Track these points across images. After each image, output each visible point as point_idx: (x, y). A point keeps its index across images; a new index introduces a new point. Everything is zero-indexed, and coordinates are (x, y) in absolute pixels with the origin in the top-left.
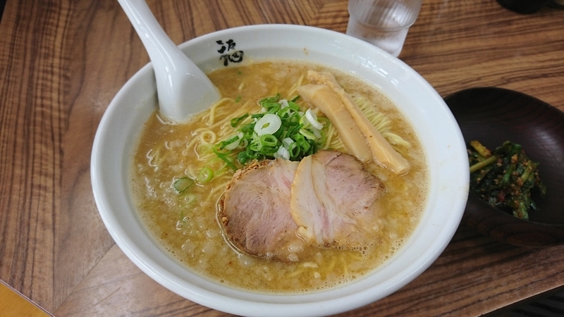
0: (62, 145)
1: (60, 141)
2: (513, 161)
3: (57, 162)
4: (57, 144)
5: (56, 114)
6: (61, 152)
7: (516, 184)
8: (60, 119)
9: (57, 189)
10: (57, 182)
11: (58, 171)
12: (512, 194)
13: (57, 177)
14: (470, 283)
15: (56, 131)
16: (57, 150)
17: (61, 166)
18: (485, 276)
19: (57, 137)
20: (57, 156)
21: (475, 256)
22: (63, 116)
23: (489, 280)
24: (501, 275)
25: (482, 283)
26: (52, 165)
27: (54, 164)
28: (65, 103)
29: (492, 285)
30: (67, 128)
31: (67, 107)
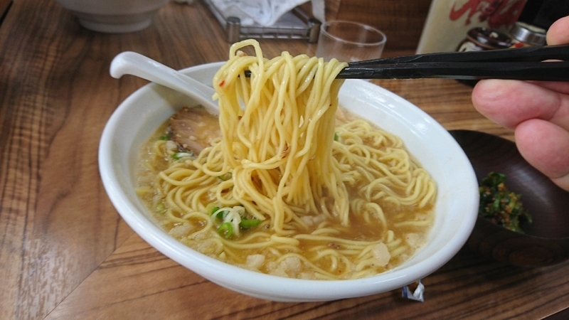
0: (41, 171)
1: (38, 167)
2: (500, 189)
3: (34, 187)
4: (34, 170)
5: (35, 143)
6: (39, 178)
7: (506, 212)
8: (39, 148)
9: (31, 213)
10: (31, 206)
11: (33, 195)
12: (503, 221)
13: (32, 201)
14: (478, 308)
15: (34, 158)
16: (34, 176)
17: (37, 191)
18: (492, 302)
19: (34, 164)
20: (34, 181)
21: (478, 283)
22: (43, 145)
23: (496, 305)
24: (506, 300)
25: (489, 308)
26: (27, 190)
27: (29, 188)
28: (46, 134)
29: (499, 309)
30: (47, 156)
31: (49, 138)
